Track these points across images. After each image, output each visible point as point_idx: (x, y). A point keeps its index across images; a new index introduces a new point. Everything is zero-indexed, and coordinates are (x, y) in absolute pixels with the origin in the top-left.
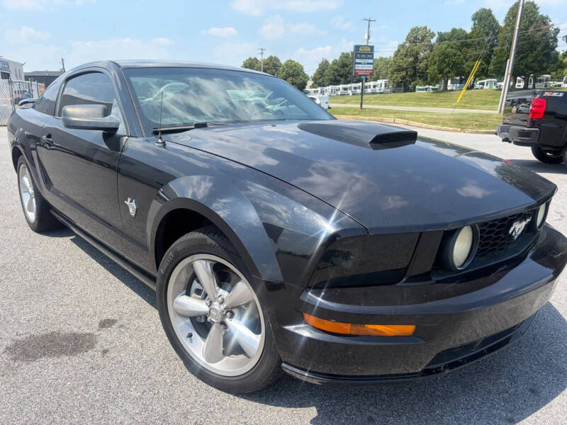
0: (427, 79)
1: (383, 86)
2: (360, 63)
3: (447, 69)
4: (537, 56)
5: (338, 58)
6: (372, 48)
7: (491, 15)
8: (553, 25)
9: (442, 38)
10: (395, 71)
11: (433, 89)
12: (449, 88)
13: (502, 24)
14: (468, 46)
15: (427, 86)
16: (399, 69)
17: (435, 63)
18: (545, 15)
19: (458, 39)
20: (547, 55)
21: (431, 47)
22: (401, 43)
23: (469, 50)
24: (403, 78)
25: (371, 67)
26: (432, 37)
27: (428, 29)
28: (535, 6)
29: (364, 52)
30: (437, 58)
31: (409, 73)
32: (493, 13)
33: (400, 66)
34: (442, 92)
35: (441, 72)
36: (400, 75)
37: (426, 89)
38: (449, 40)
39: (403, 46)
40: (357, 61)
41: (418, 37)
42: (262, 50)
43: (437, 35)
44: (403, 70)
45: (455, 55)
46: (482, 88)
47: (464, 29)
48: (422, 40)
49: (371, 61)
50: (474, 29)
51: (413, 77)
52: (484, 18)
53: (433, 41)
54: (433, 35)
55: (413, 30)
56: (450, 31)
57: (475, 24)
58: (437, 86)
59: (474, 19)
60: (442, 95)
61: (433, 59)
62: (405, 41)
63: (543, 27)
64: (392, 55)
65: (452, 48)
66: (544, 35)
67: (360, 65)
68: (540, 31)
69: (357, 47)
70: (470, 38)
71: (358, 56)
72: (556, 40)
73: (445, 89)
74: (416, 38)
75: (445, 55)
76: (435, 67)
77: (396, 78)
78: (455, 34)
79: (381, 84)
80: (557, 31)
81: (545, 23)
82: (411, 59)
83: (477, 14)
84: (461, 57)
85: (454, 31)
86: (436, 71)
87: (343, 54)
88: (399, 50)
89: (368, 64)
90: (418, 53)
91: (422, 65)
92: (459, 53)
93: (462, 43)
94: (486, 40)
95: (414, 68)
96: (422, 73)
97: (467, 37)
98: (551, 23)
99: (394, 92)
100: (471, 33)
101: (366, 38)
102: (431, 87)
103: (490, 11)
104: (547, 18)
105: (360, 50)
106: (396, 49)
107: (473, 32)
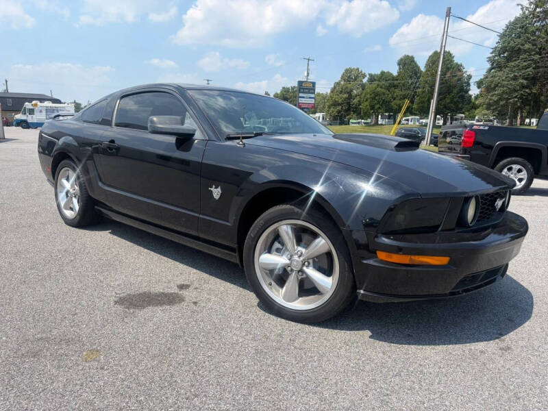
0: (360, 113)
1: (321, 118)
2: (303, 97)
3: (377, 106)
4: (453, 97)
5: (279, 92)
6: (314, 84)
7: (413, 61)
8: (466, 72)
9: (372, 79)
10: (332, 105)
11: (365, 123)
12: (380, 123)
13: (423, 68)
14: (395, 86)
15: (360, 120)
16: (335, 104)
17: (367, 100)
18: (459, 63)
19: (386, 80)
20: (462, 97)
21: (363, 86)
22: (337, 81)
23: (396, 90)
24: (339, 112)
25: (312, 101)
26: (364, 78)
27: (360, 70)
28: (451, 55)
29: (306, 87)
30: (368, 96)
31: (344, 108)
32: (415, 59)
33: (336, 101)
34: (373, 125)
35: (372, 107)
36: (336, 110)
37: (359, 123)
38: (379, 81)
39: (338, 84)
40: (301, 95)
41: (351, 76)
42: (208, 81)
43: (368, 76)
44: (339, 104)
45: (384, 94)
46: (407, 124)
47: (391, 72)
48: (355, 79)
49: (313, 96)
50: (400, 73)
51: (348, 111)
52: (407, 63)
53: (365, 80)
54: (364, 76)
55: (347, 71)
56: (379, 73)
57: (400, 69)
58: (369, 121)
59: (399, 64)
60: (374, 128)
61: (365, 96)
62: (340, 79)
63: (459, 74)
64: (329, 91)
65: (381, 87)
66: (459, 80)
67: (303, 99)
68: (456, 76)
69: (300, 83)
70: (397, 80)
71: (302, 90)
72: (469, 85)
73: (377, 124)
74: (349, 77)
75: (376, 94)
76: (367, 103)
77: (333, 112)
78: (384, 76)
79: (319, 117)
80: (470, 77)
81: (460, 70)
82: (346, 96)
83: (401, 59)
84: (390, 96)
85: (383, 73)
86: (368, 107)
87: (284, 88)
88: (335, 87)
89: (310, 98)
90: (352, 91)
91: (355, 101)
92: (388, 92)
93: (390, 84)
94: (410, 82)
95: (349, 104)
96: (356, 108)
97: (394, 79)
98: (464, 70)
99: (330, 124)
100: (397, 76)
101: (306, 74)
102: (363, 121)
103: (412, 57)
104: (461, 65)
105: (303, 85)
106: (333, 86)
107: (399, 75)
